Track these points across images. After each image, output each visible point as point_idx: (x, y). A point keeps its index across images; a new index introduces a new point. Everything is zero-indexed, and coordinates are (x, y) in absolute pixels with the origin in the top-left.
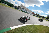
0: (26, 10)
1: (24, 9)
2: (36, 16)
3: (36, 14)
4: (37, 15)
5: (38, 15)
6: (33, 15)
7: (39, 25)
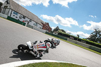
0: (24, 17)
1: (16, 13)
2: (57, 34)
3: (57, 29)
4: (60, 34)
5: (63, 31)
6: (46, 33)
7: (65, 64)
